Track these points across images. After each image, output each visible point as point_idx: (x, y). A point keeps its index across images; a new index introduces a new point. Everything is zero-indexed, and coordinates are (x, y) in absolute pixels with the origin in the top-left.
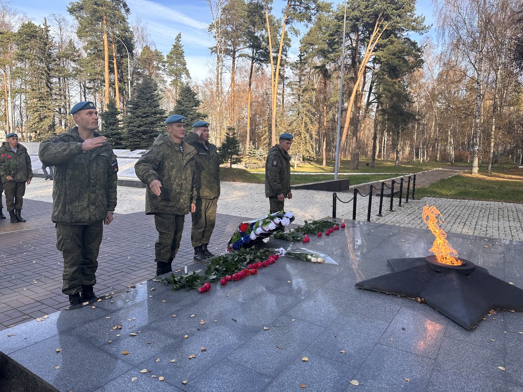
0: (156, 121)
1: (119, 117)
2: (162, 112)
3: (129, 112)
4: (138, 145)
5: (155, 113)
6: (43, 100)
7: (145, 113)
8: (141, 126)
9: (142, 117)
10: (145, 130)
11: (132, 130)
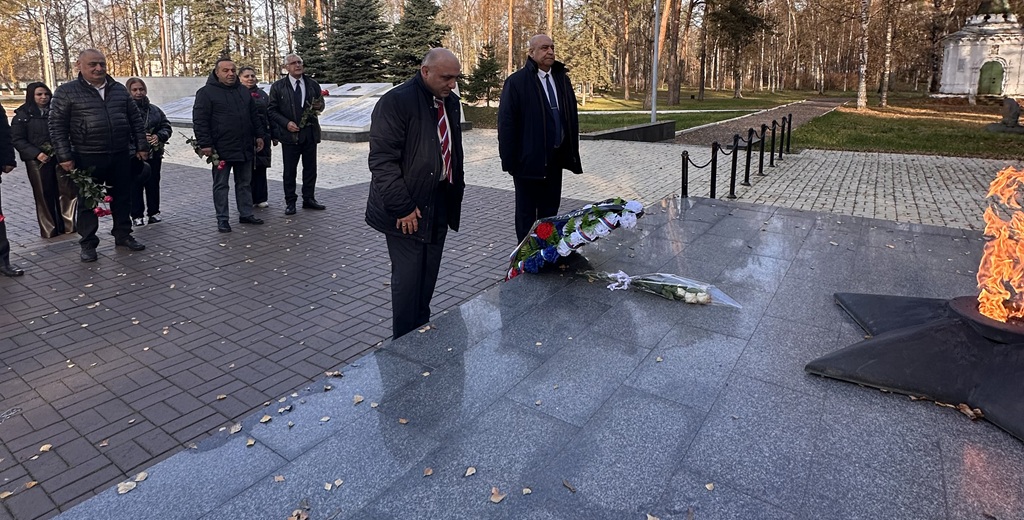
0: (375, 39)
1: (321, 35)
2: (384, 26)
3: (335, 27)
4: (348, 76)
5: (373, 28)
6: (213, 15)
7: (358, 29)
8: (353, 47)
9: (355, 35)
10: (358, 54)
11: (339, 54)
